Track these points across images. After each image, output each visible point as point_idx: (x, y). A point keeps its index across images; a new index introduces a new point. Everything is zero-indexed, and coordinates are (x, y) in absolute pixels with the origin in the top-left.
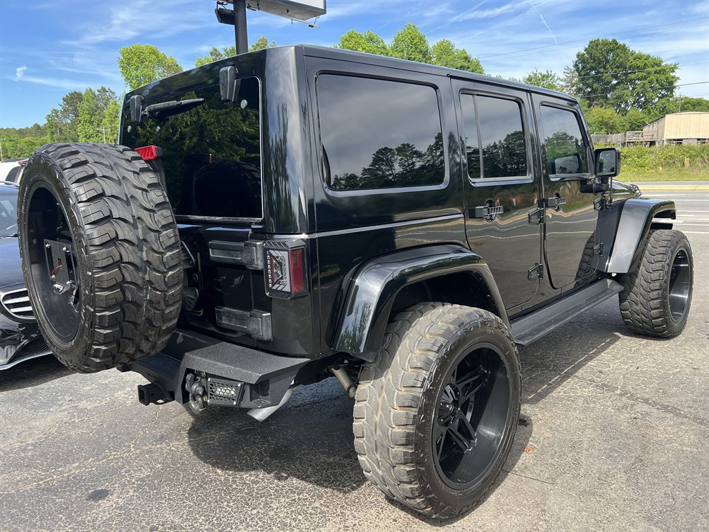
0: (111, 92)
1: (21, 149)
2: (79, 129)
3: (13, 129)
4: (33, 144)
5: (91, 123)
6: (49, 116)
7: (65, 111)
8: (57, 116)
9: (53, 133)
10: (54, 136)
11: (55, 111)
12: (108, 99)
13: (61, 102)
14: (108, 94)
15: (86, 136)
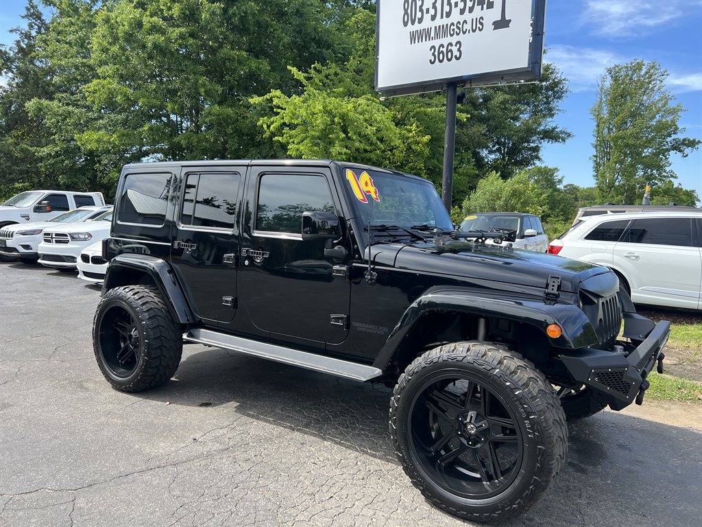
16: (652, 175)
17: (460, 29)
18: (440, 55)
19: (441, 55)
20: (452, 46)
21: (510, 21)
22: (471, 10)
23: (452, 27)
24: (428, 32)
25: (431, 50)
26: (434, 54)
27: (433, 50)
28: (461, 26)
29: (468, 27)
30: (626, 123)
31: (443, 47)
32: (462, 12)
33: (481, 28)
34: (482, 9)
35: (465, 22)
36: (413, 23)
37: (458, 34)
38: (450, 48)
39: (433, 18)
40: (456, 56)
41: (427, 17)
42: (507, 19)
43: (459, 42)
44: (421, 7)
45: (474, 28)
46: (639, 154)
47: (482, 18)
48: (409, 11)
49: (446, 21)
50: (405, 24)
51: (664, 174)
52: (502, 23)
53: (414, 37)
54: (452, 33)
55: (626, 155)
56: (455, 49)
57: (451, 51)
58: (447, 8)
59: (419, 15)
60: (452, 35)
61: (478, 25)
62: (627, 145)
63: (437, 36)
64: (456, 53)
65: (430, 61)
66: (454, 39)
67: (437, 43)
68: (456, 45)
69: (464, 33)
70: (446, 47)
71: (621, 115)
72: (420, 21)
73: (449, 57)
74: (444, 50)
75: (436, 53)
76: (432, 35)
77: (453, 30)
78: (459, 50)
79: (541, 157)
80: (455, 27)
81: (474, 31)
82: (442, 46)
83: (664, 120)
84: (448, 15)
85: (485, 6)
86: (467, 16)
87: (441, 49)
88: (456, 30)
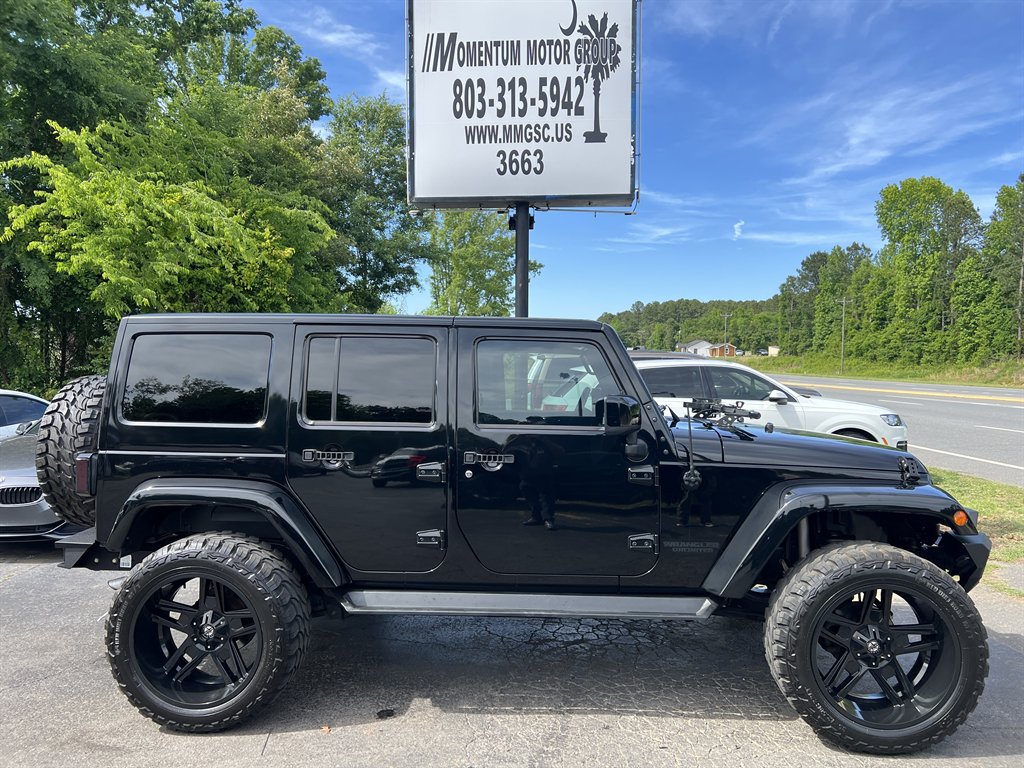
0: (865, 248)
1: (754, 327)
2: (816, 302)
3: (753, 301)
4: (769, 320)
5: (833, 292)
6: (784, 285)
7: (804, 278)
8: (793, 285)
9: (785, 307)
10: (786, 311)
11: (791, 279)
12: (860, 259)
13: (800, 267)
14: (860, 252)
15: (824, 310)
16: (495, 303)
17: (539, 133)
18: (512, 165)
19: (514, 165)
20: (529, 154)
21: (606, 135)
22: (554, 112)
23: (528, 130)
24: (493, 132)
25: (498, 155)
26: (503, 162)
27: (501, 156)
28: (541, 131)
29: (550, 133)
30: (464, 237)
31: (517, 154)
32: (542, 113)
33: (568, 136)
34: (569, 114)
35: (546, 126)
36: (470, 115)
37: (537, 141)
38: (526, 156)
39: (501, 113)
40: (535, 169)
41: (491, 112)
42: (602, 131)
43: (538, 152)
44: (481, 97)
45: (559, 136)
46: (482, 277)
47: (569, 125)
48: (463, 98)
49: (518, 121)
50: (458, 115)
51: (507, 302)
52: (595, 136)
53: (471, 135)
54: (529, 137)
55: (467, 278)
56: (534, 160)
57: (528, 161)
58: (519, 105)
59: (478, 106)
60: (528, 141)
61: (565, 133)
62: (470, 266)
63: (507, 138)
64: (535, 164)
65: (498, 170)
66: (533, 146)
67: (508, 148)
68: (535, 155)
69: (546, 140)
70: (520, 154)
71: (460, 227)
72: (481, 114)
73: (526, 168)
74: (519, 158)
75: (507, 161)
76: (500, 135)
77: (531, 134)
78: (539, 161)
79: (421, 283)
80: (533, 131)
81: (559, 140)
82: (515, 152)
83: (504, 237)
84: (522, 113)
85: (573, 111)
86: (548, 118)
87: (514, 157)
88: (534, 134)
